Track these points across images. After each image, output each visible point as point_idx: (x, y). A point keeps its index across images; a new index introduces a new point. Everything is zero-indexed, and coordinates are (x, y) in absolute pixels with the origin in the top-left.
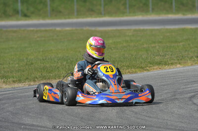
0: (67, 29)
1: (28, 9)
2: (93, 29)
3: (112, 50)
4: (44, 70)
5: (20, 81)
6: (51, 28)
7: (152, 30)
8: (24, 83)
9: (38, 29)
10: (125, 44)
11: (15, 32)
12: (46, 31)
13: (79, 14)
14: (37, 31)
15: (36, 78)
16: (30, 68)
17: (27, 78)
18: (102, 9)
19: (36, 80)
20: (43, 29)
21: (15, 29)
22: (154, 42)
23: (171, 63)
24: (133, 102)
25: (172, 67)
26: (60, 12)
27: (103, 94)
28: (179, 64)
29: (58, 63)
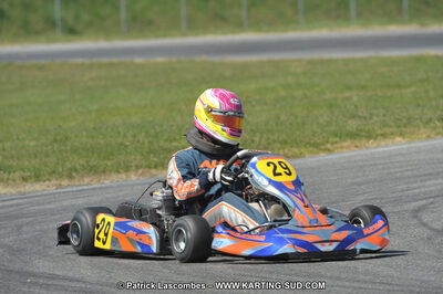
0: (160, 59)
1: (77, 17)
2: (217, 59)
3: (253, 106)
4: (93, 152)
5: (38, 178)
6: (122, 59)
7: (347, 62)
8: (47, 183)
9: (95, 60)
10: (283, 93)
11: (41, 68)
12: (111, 65)
13: (193, 26)
14: (91, 66)
15: (76, 170)
16: (63, 148)
17: (54, 172)
18: (244, 13)
19: (74, 174)
20: (105, 60)
21: (43, 62)
22: (349, 88)
23: (382, 135)
24: (355, 250)
25: (383, 143)
26: (151, 22)
27: (284, 231)
28: (401, 135)
29: (125, 136)
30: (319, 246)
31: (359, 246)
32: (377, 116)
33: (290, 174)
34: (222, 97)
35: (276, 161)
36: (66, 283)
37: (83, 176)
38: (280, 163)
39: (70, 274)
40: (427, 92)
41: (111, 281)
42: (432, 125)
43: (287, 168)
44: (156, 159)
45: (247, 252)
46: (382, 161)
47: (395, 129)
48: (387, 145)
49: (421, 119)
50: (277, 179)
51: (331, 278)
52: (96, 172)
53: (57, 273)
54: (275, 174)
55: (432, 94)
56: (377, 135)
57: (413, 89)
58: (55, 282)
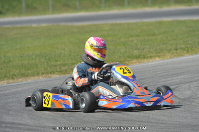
4: (22, 67)
24: (161, 105)
27: (130, 98)
30: (145, 104)
31: (162, 104)
33: (130, 73)
34: (97, 40)
35: (124, 67)
38: (125, 68)
43: (128, 70)
45: (114, 107)
50: (125, 75)
52: (24, 76)
54: (124, 73)
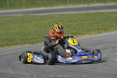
0: (20, 15)
2: (35, 15)
3: (47, 27)
4: (7, 40)
6: (10, 15)
7: (70, 15)
9: (3, 16)
12: (7, 17)
13: (26, 6)
15: (3, 45)
18: (40, 3)
19: (3, 46)
20: (5, 16)
22: (72, 21)
23: (83, 34)
25: (83, 36)
26: (15, 5)
28: (87, 34)
29: (15, 35)
32: (80, 29)
36: (7, 75)
37: (5, 46)
39: (7, 72)
40: (92, 22)
41: (19, 74)
42: (95, 31)
44: (24, 42)
46: (84, 41)
47: (86, 32)
48: (84, 37)
49: (92, 29)
51: (76, 72)
52: (9, 45)
53: (4, 72)
55: (94, 22)
56: (81, 34)
57: (89, 21)
58: (4, 75)
